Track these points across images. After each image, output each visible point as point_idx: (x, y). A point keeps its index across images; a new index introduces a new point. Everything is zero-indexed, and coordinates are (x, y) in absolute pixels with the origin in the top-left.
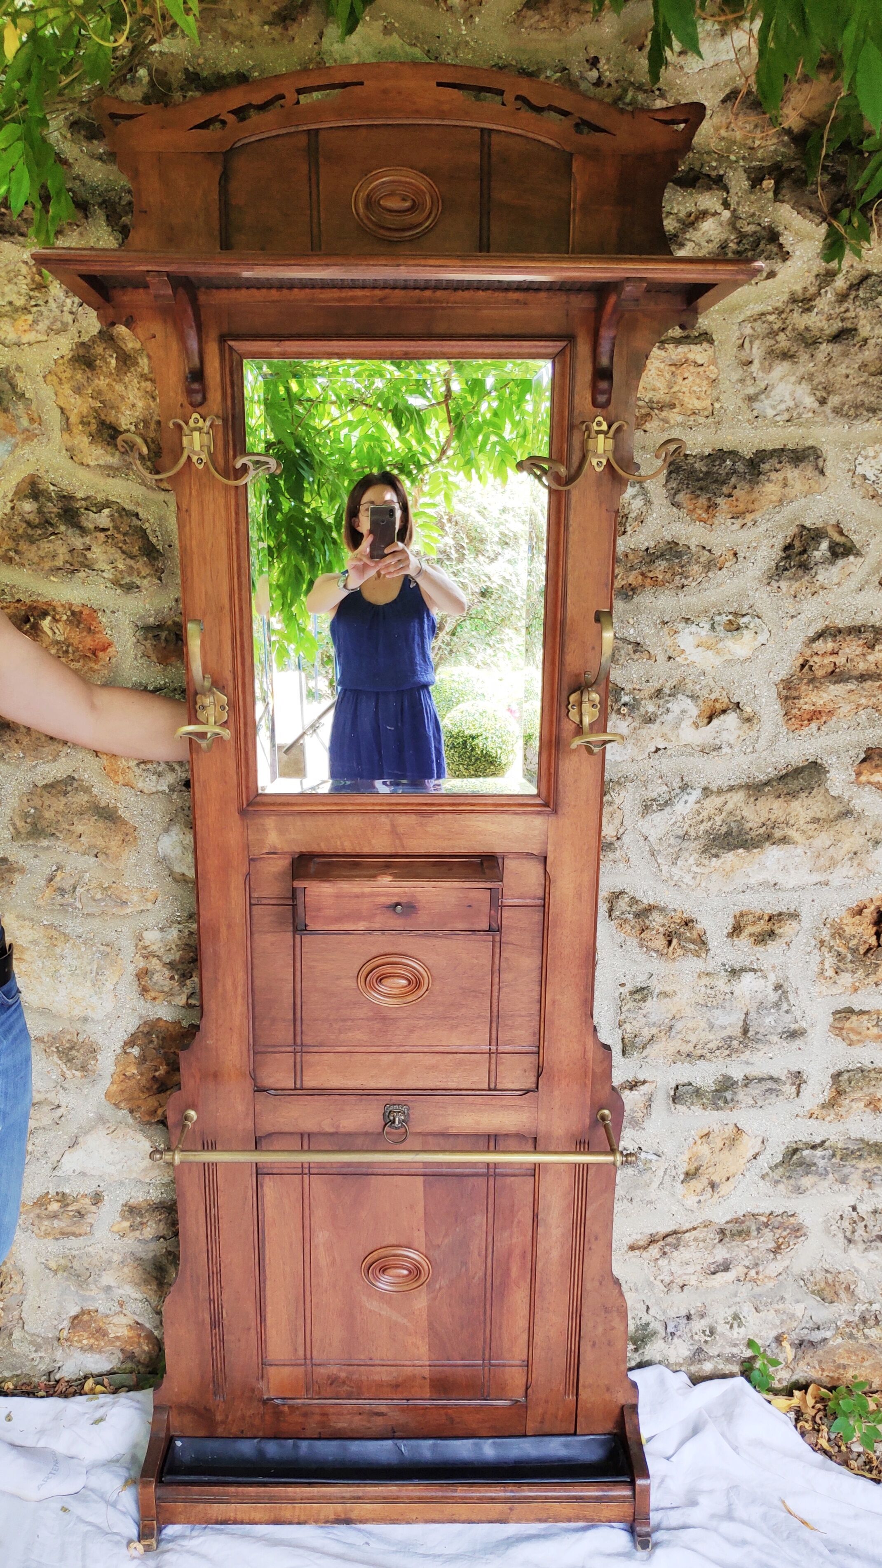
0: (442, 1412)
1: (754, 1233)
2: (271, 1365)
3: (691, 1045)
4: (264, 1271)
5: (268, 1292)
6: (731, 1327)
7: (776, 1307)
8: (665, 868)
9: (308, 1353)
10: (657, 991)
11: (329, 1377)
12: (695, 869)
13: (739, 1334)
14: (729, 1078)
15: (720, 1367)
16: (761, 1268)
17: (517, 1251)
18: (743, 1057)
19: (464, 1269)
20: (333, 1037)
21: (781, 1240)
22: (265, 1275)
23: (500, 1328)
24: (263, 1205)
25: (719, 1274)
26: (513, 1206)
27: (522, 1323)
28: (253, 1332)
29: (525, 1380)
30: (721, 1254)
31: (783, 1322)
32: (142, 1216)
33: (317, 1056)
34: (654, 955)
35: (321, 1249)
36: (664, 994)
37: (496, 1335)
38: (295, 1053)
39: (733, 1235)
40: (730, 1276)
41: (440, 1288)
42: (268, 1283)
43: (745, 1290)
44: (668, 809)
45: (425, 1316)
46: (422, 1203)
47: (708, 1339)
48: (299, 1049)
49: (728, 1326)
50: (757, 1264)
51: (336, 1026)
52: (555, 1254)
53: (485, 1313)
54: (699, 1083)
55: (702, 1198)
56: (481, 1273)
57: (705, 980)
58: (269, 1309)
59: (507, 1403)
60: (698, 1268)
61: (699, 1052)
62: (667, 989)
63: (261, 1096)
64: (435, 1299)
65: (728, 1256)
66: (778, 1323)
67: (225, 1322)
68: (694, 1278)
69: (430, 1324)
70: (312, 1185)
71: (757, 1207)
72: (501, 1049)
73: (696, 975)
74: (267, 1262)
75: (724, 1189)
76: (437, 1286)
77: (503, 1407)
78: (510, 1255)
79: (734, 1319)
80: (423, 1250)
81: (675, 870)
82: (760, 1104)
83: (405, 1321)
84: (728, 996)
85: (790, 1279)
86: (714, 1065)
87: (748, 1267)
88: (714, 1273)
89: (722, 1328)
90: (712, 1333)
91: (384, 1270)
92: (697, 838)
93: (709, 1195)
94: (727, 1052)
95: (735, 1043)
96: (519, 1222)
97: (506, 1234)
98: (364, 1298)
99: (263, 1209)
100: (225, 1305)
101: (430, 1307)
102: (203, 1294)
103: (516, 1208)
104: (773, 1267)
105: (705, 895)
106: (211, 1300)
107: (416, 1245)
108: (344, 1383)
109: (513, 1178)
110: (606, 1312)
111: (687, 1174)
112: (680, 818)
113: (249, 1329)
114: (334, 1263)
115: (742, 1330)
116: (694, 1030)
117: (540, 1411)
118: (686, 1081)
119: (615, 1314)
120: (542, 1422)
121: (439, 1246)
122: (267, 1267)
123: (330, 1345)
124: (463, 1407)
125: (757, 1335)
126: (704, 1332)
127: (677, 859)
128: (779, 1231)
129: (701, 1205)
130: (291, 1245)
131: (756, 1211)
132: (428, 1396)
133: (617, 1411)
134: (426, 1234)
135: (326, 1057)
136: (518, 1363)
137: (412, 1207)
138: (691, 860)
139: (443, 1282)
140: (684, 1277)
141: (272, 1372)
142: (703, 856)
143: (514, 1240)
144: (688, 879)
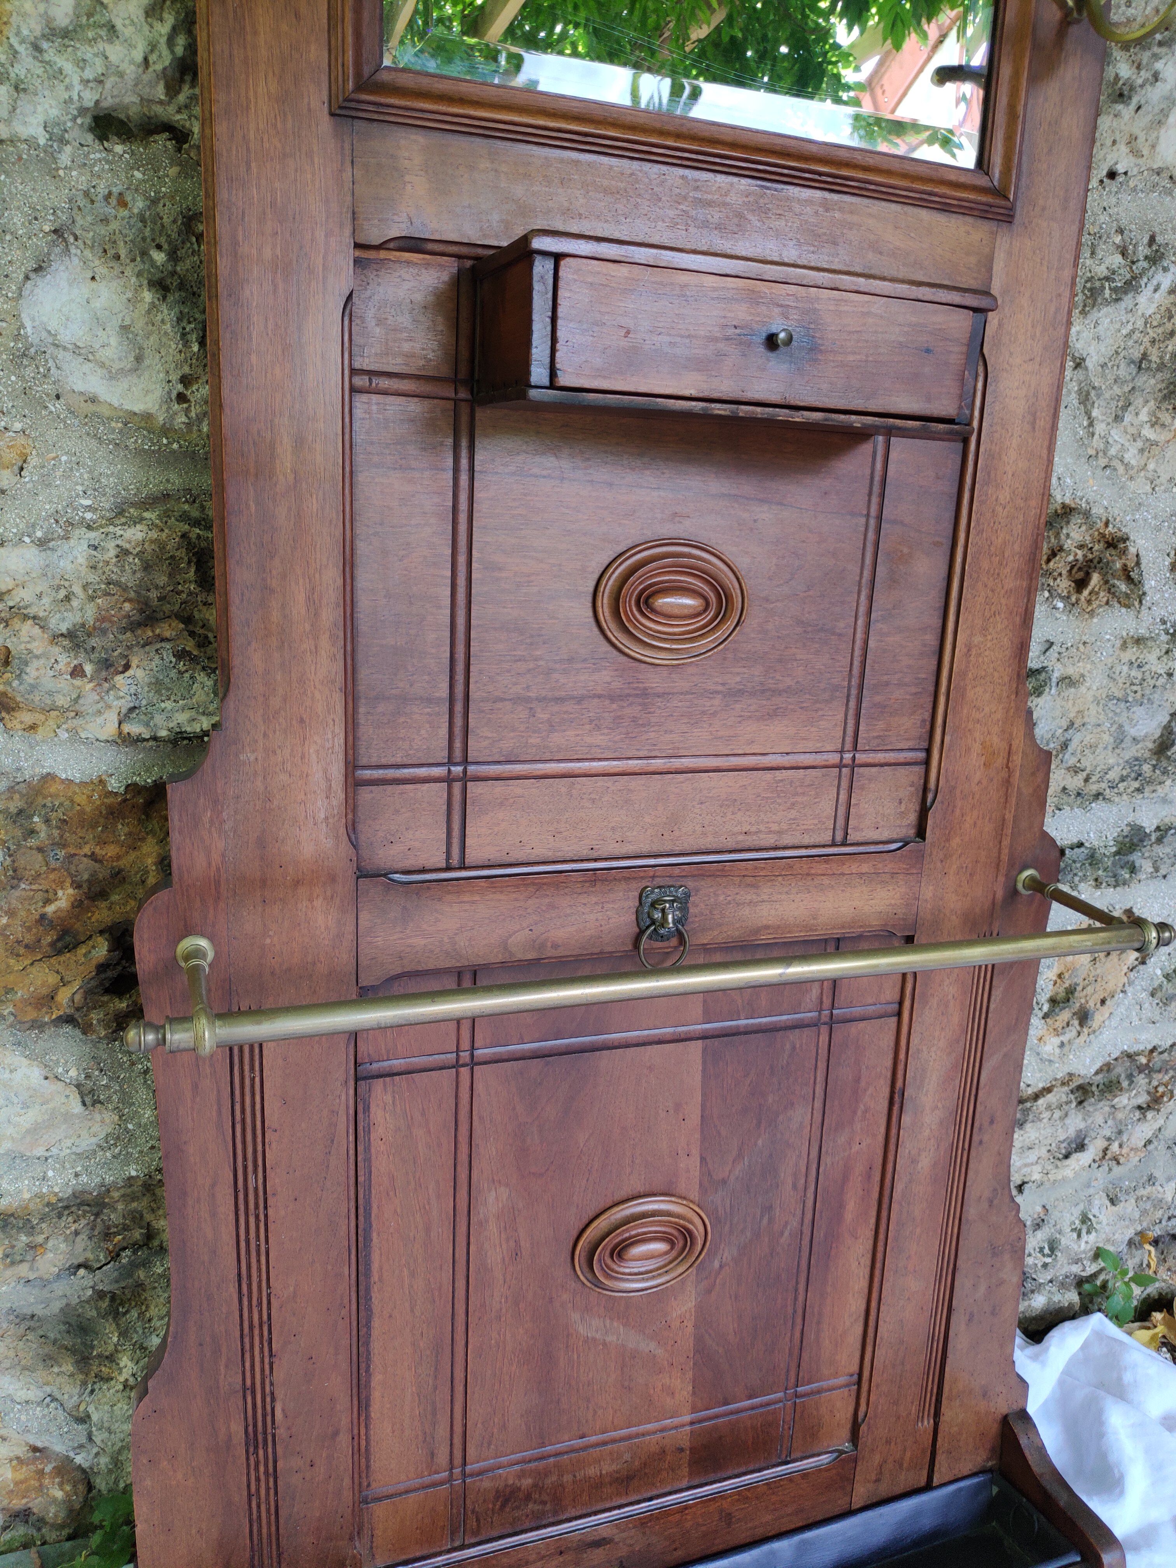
0: (713, 1507)
1: (1125, 1084)
2: (379, 1499)
3: (1082, 776)
4: (368, 1299)
5: (376, 1347)
6: (1079, 1236)
7: (1141, 1192)
8: (1100, 428)
9: (458, 1454)
10: (1056, 675)
11: (498, 1493)
12: (1148, 433)
13: (1090, 1241)
14: (1140, 828)
15: (1057, 1298)
16: (1125, 1138)
17: (859, 1168)
18: (1161, 791)
19: (765, 1221)
20: (534, 740)
21: (1161, 1089)
22: (369, 1310)
23: (819, 1323)
24: (368, 1149)
25: (1075, 1156)
26: (857, 1080)
27: (856, 1304)
28: (344, 1439)
29: (851, 1409)
30: (1075, 1122)
31: (1144, 1212)
32: (31, 1230)
33: (499, 788)
34: (1060, 605)
35: (493, 1228)
36: (1067, 681)
37: (810, 1336)
38: (449, 780)
39: (1102, 1092)
40: (1083, 1159)
41: (721, 1267)
42: (376, 1323)
43: (1101, 1177)
44: (1128, 301)
45: (690, 1329)
46: (698, 1097)
47: (1048, 1260)
48: (458, 770)
49: (1075, 1235)
50: (1120, 1132)
51: (543, 716)
52: (925, 1163)
53: (796, 1299)
54: (1093, 840)
55: (1065, 1038)
56: (795, 1223)
57: (1131, 654)
58: (377, 1379)
59: (825, 1459)
60: (1044, 1151)
61: (1093, 788)
62: (1070, 671)
63: (372, 889)
64: (709, 1291)
65: (1082, 1125)
66: (1137, 1215)
67: (281, 1432)
68: (1037, 1168)
69: (699, 1339)
70: (479, 1087)
71: (1137, 1041)
72: (861, 757)
73: (1118, 643)
74: (375, 1277)
75: (1098, 1019)
76: (716, 1264)
77: (818, 1470)
78: (845, 1178)
79: (1083, 1222)
80: (695, 1195)
81: (1116, 435)
82: (1163, 872)
83: (652, 1346)
84: (1162, 681)
85: (1162, 1147)
86: (1115, 809)
87: (1109, 1139)
88: (1066, 1157)
89: (1068, 1240)
90: (1052, 1249)
91: (619, 1252)
92: (1161, 367)
93: (1074, 1033)
94: (1136, 784)
95: (1146, 768)
96: (866, 1111)
97: (842, 1139)
98: (575, 1316)
99: (368, 1160)
100: (280, 1394)
101: (700, 1309)
102: (229, 1379)
103: (863, 1084)
104: (1142, 1131)
105: (1148, 488)
106: (248, 1390)
107: (682, 1187)
108: (528, 1497)
109: (862, 1024)
110: (994, 1254)
111: (1053, 1001)
112: (1140, 324)
113: (336, 1433)
114: (516, 1254)
115: (1092, 1237)
116: (1093, 747)
117: (877, 1459)
118: (1075, 841)
119: (1007, 1257)
120: (878, 1480)
121: (724, 1182)
122: (375, 1289)
123: (504, 1427)
124: (750, 1488)
125: (1108, 1240)
126: (1041, 1250)
127: (1125, 408)
128: (1160, 1076)
129: (1066, 1049)
130: (428, 1230)
131: (1131, 1051)
132: (684, 1484)
133: (994, 1428)
134: (703, 1159)
135: (516, 787)
136: (842, 1380)
137: (678, 1107)
138: (1144, 416)
139: (727, 1253)
140: (1025, 1170)
141: (379, 1510)
142: (1165, 405)
143: (856, 1148)
144: (1131, 456)
